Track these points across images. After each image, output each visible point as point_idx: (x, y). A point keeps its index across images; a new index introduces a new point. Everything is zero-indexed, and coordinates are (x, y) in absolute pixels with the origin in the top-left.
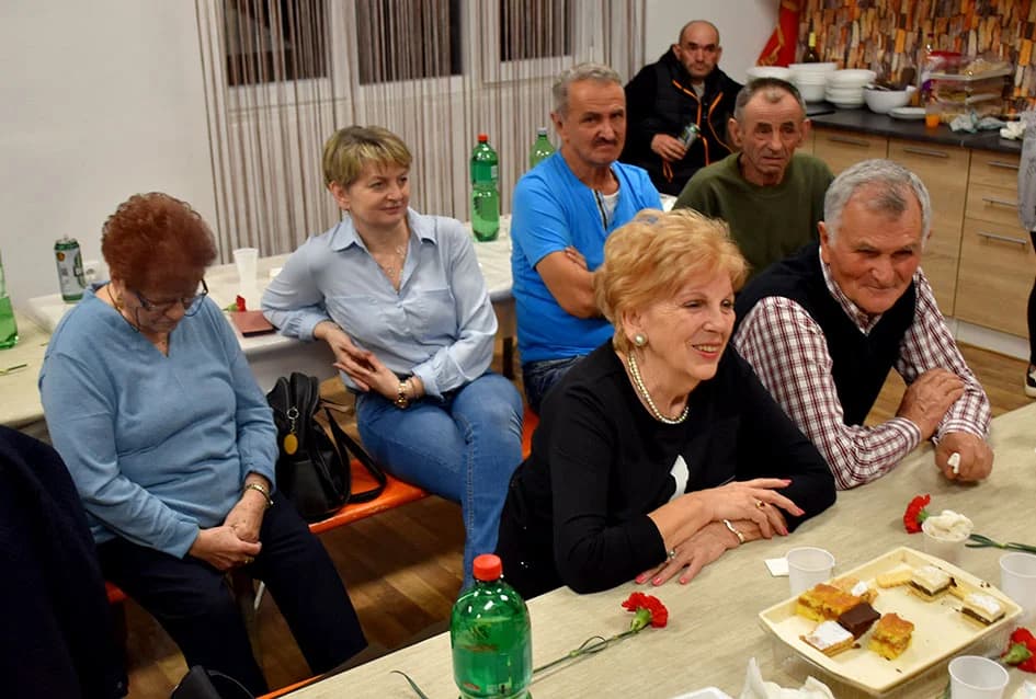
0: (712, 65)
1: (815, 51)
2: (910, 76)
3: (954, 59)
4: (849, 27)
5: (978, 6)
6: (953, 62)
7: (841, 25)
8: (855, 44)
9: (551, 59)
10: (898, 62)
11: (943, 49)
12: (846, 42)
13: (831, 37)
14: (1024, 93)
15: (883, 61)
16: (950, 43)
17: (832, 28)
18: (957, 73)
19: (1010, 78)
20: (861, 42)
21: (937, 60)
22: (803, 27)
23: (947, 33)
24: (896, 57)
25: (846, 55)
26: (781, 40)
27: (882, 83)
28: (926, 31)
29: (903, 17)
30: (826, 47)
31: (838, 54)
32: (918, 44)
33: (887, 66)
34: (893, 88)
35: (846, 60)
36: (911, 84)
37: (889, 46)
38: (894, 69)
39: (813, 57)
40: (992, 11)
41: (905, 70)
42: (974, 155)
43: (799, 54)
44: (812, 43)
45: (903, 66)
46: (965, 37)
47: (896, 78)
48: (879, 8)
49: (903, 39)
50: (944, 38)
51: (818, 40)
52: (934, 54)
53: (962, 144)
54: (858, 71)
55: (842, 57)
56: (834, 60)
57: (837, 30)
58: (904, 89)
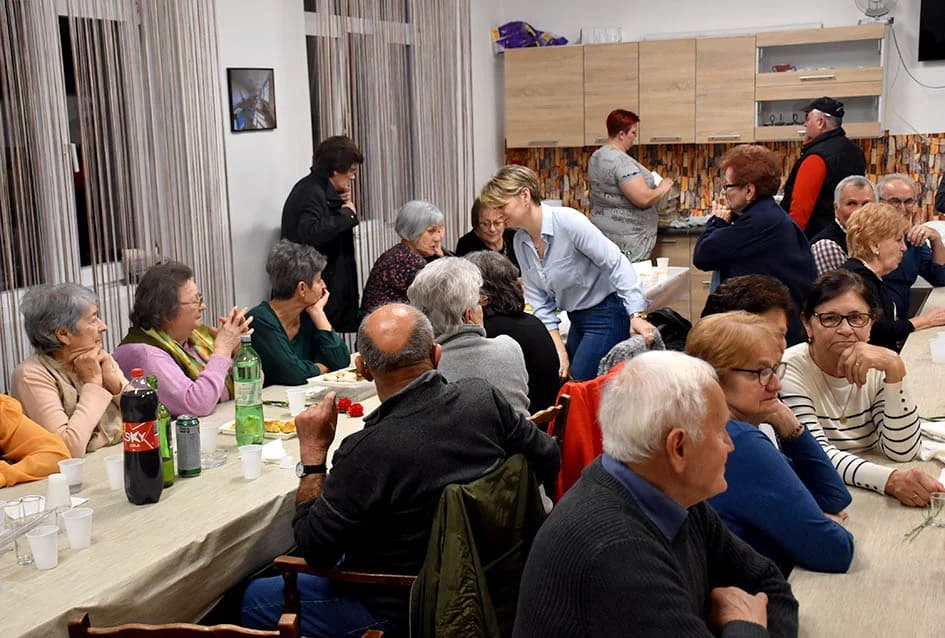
4: (561, 179)
7: (554, 178)
8: (567, 188)
12: (560, 188)
13: (548, 186)
14: (687, 206)
17: (548, 180)
19: (678, 199)
20: (570, 187)
25: (561, 196)
31: (555, 196)
35: (562, 199)
55: (558, 197)
57: (552, 181)
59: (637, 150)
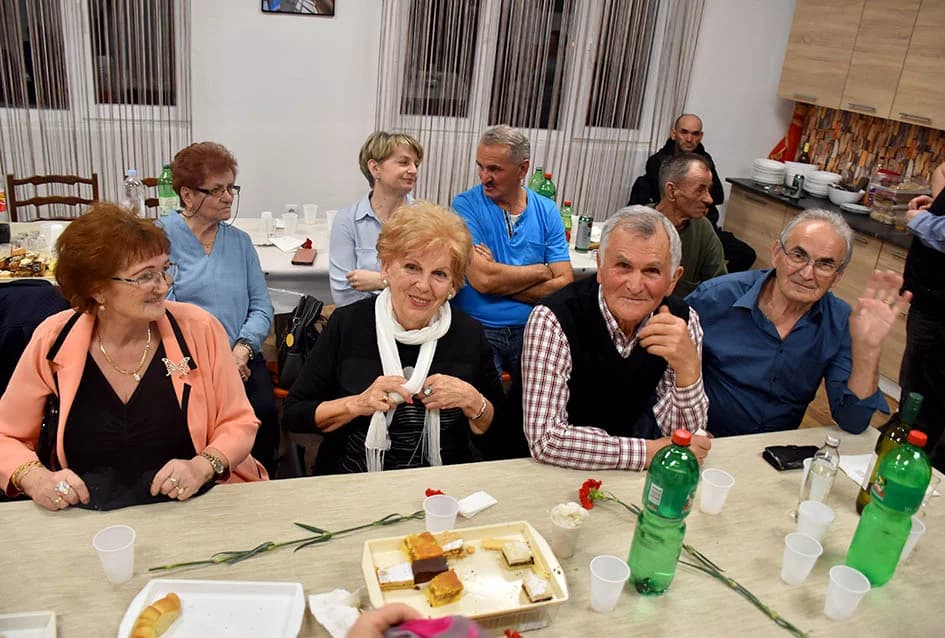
0: (696, 144)
1: (806, 155)
2: (864, 184)
3: (893, 177)
4: (832, 144)
5: (918, 144)
6: (894, 179)
7: (828, 140)
8: (834, 155)
9: (612, 129)
10: (859, 173)
11: (890, 168)
12: (828, 153)
13: (820, 148)
15: (850, 170)
16: (895, 166)
17: (822, 142)
18: (889, 186)
20: (838, 155)
21: (882, 176)
22: (804, 138)
23: (894, 158)
24: (858, 168)
25: (827, 162)
26: (787, 144)
27: (844, 185)
28: (881, 155)
29: (869, 142)
30: (816, 154)
31: (822, 160)
32: (874, 162)
33: (852, 174)
34: (851, 190)
35: (826, 165)
36: (864, 189)
37: (856, 161)
38: (855, 177)
39: (806, 159)
40: (927, 149)
41: (863, 178)
42: (885, 246)
43: (797, 157)
44: (806, 150)
45: (861, 175)
46: (905, 163)
47: (855, 184)
48: (854, 134)
49: (865, 158)
50: (892, 161)
51: (811, 148)
52: (881, 171)
53: (876, 235)
54: (833, 174)
55: (824, 162)
56: (819, 164)
57: (824, 144)
58: (857, 191)
59: (909, 129)
